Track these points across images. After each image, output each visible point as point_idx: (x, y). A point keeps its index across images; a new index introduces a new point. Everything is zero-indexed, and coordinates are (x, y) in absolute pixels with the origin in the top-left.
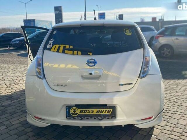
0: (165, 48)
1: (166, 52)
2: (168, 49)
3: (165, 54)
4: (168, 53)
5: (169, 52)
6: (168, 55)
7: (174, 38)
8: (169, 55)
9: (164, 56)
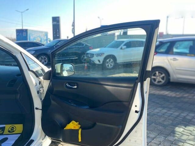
0: (157, 72)
1: (158, 78)
2: (162, 74)
3: (157, 80)
4: (161, 80)
5: (163, 78)
6: (160, 82)
7: (170, 57)
8: (163, 81)
9: (156, 83)
